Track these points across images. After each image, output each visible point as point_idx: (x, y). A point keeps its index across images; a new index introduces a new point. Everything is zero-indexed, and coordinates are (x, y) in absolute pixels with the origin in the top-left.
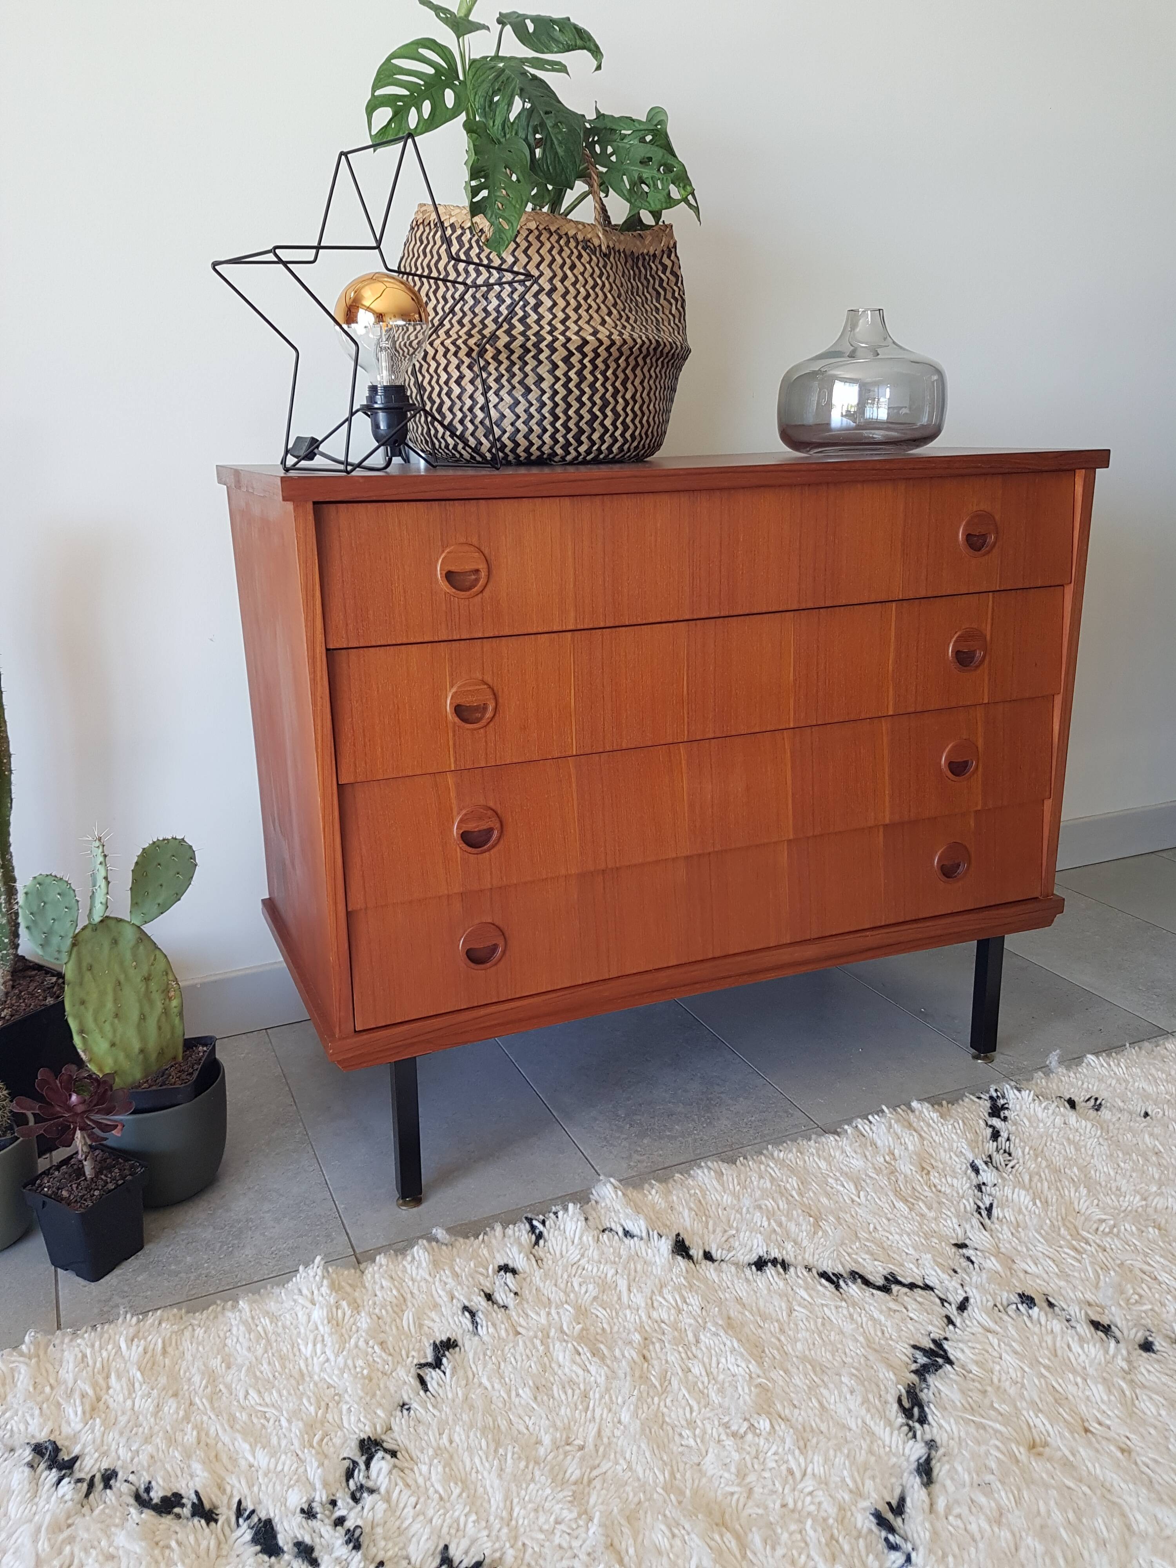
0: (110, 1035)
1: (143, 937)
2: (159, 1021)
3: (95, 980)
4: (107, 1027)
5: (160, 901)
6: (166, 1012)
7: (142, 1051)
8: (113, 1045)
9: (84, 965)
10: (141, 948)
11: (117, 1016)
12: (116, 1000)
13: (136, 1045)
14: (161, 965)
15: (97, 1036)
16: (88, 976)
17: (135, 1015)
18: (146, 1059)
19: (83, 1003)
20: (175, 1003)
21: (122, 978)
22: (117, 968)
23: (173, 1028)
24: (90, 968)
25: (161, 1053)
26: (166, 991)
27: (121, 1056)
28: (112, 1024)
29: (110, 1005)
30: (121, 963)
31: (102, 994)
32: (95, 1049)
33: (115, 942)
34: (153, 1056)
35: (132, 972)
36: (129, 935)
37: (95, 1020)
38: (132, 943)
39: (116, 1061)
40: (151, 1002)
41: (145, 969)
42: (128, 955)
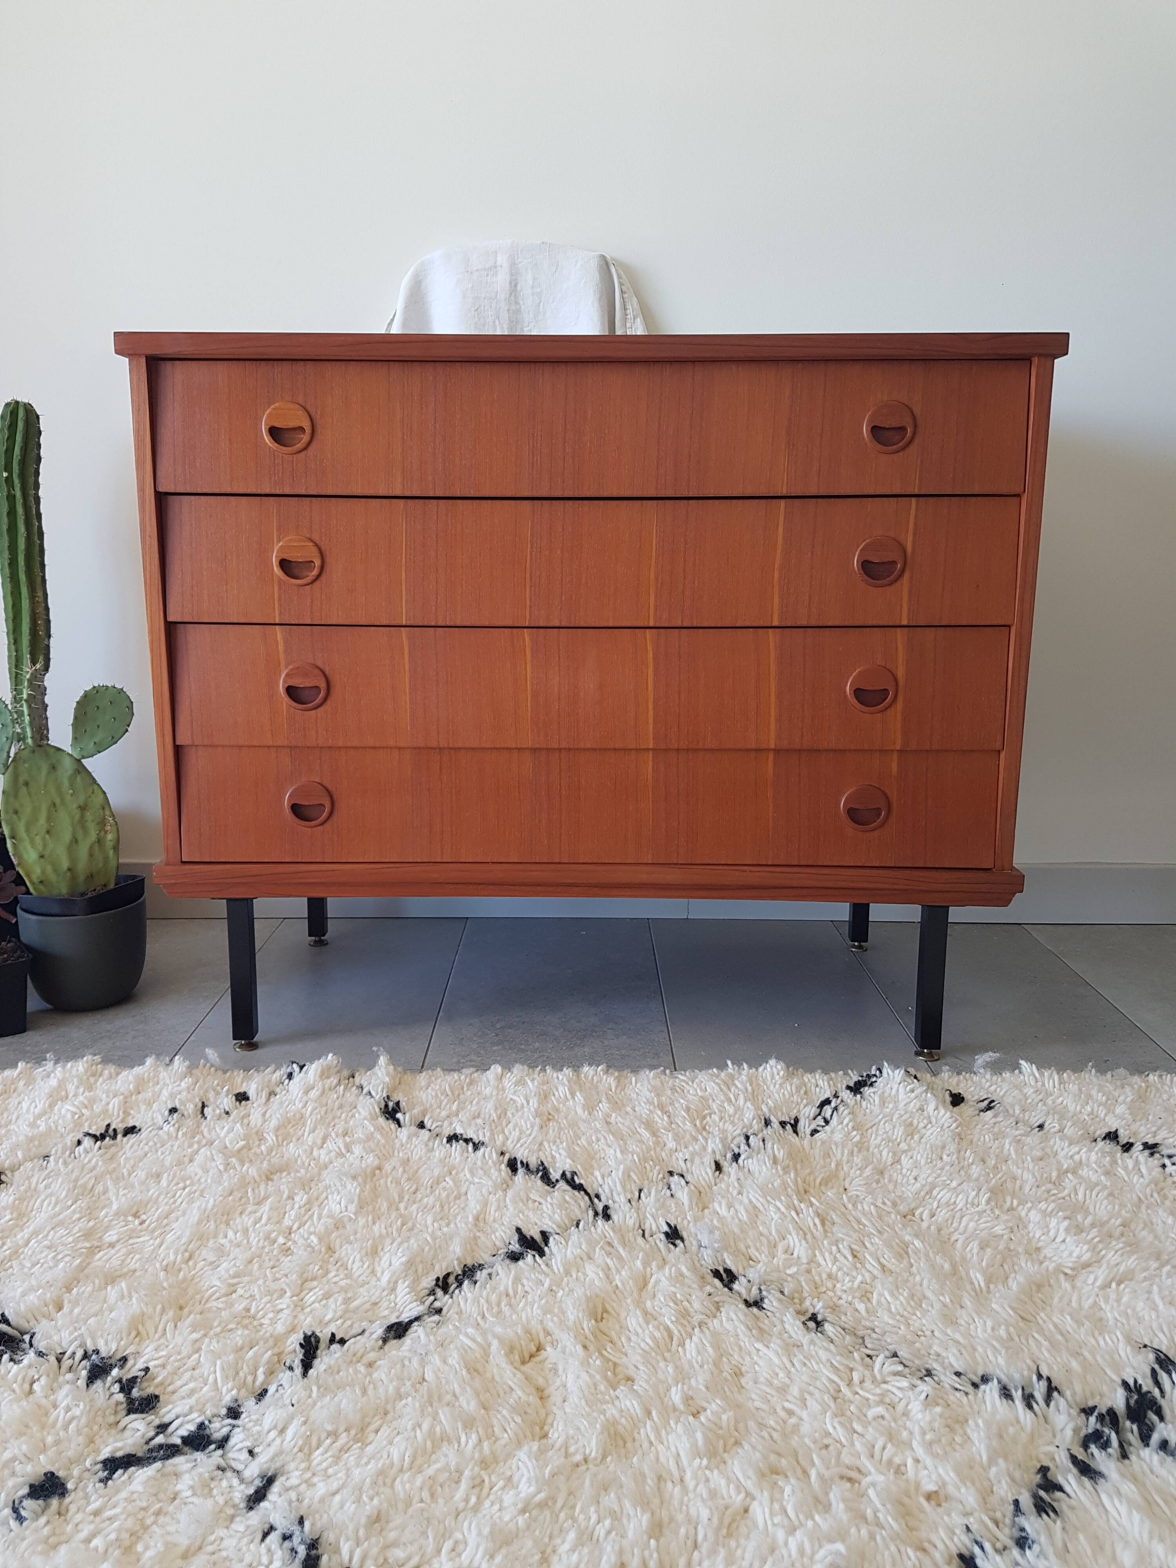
0: (40, 848)
1: (81, 769)
2: (91, 848)
3: (30, 794)
4: (38, 840)
5: (96, 740)
6: (100, 841)
7: (69, 870)
8: (42, 857)
9: (21, 780)
10: (79, 779)
11: (48, 832)
12: (49, 819)
13: (65, 864)
14: (100, 799)
15: (27, 844)
16: (24, 790)
17: (67, 837)
18: (74, 878)
19: (16, 812)
20: (110, 837)
21: (58, 801)
22: (53, 790)
23: (106, 859)
24: (26, 784)
25: (91, 876)
26: (102, 823)
27: (49, 869)
28: (43, 839)
29: (42, 821)
30: (59, 788)
31: (36, 810)
32: (25, 856)
33: (53, 768)
34: (81, 878)
35: (68, 798)
36: (67, 765)
37: (28, 831)
38: (70, 772)
39: (43, 872)
40: (86, 831)
41: (82, 799)
42: (66, 783)
